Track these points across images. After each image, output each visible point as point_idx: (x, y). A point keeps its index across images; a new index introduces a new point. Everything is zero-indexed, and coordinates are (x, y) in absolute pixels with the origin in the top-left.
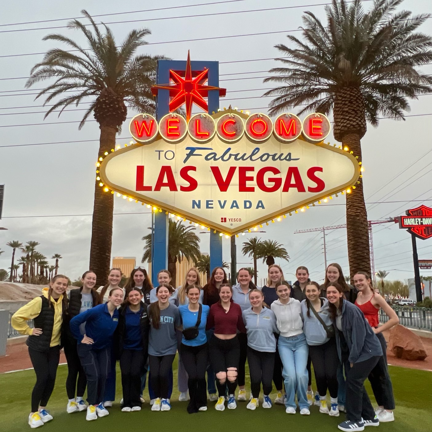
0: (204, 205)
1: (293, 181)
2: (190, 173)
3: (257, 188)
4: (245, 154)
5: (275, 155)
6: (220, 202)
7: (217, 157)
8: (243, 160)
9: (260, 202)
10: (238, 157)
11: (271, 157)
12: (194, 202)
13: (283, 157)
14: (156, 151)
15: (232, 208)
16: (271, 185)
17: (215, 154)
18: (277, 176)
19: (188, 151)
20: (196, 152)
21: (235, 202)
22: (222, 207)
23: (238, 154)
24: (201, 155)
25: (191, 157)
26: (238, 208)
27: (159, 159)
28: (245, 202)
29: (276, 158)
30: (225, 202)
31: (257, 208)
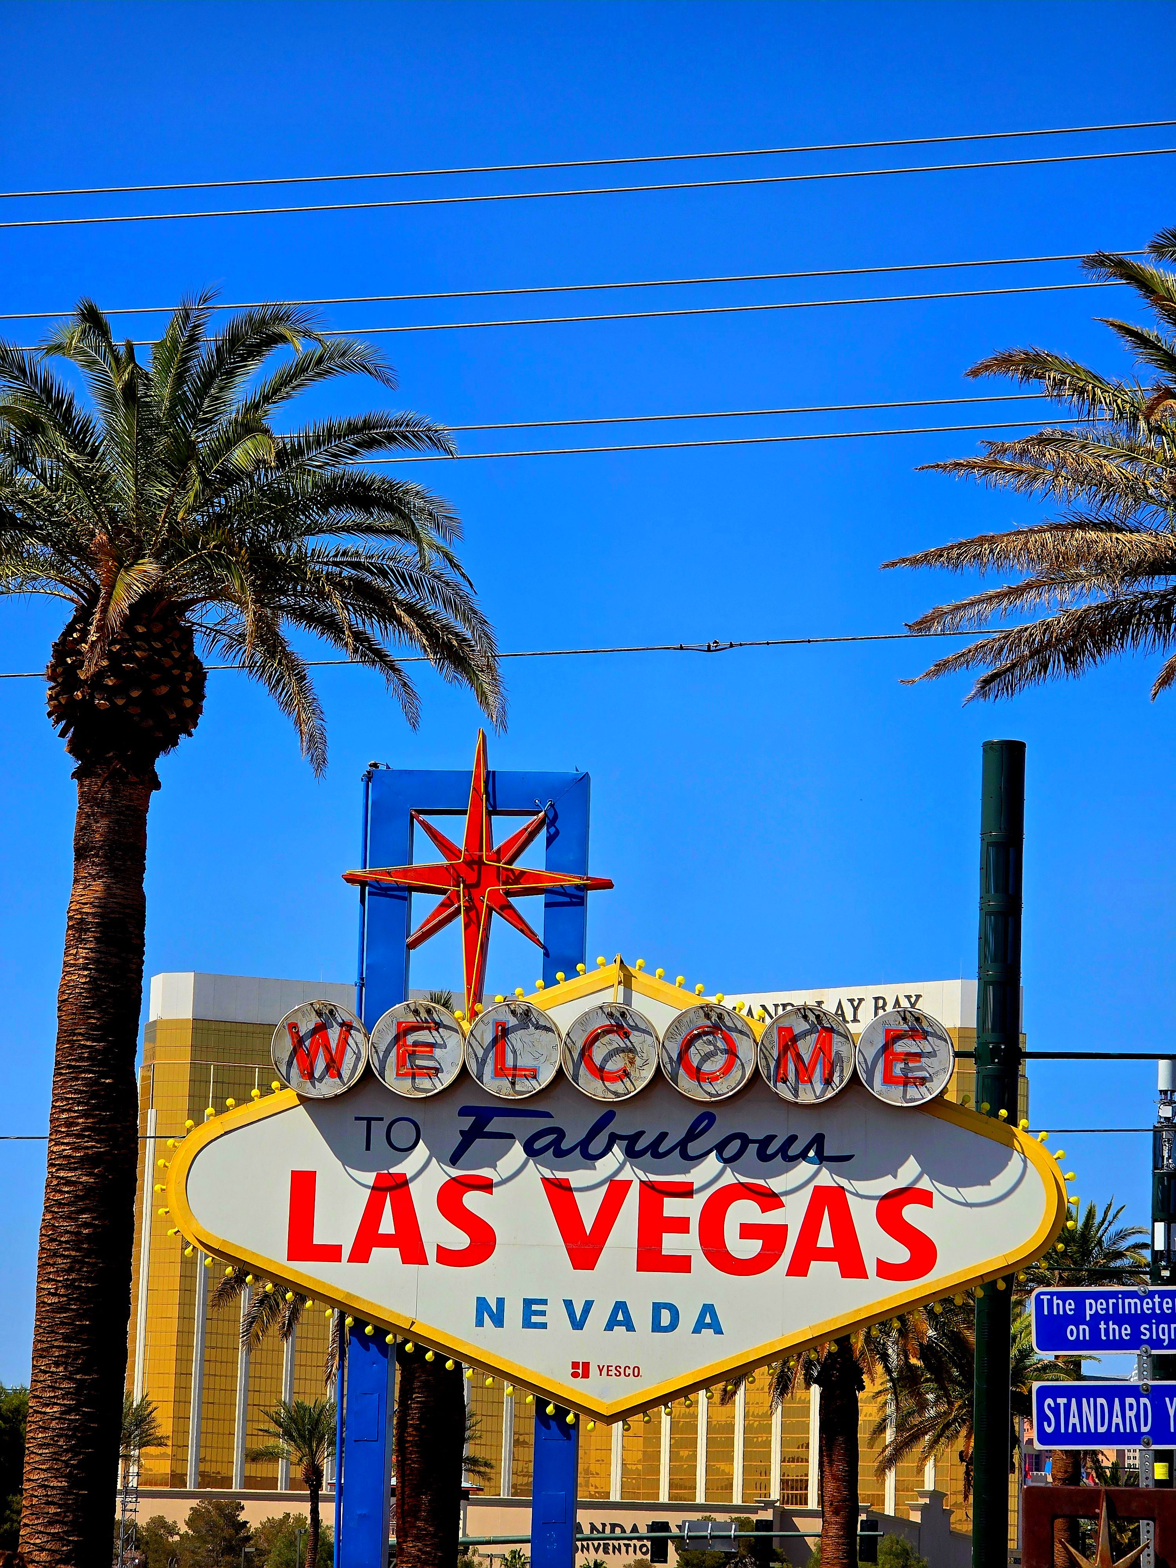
0: (514, 1313)
1: (825, 1239)
2: (473, 1201)
3: (699, 1261)
4: (663, 1136)
5: (770, 1138)
6: (569, 1304)
7: (565, 1146)
8: (657, 1155)
9: (708, 1309)
10: (639, 1147)
11: (753, 1148)
12: (482, 1303)
13: (793, 1151)
14: (357, 1119)
15: (609, 1327)
16: (751, 1248)
17: (560, 1134)
18: (773, 1218)
19: (468, 1122)
20: (496, 1125)
21: (621, 1306)
22: (578, 1325)
23: (642, 1133)
24: (511, 1136)
25: (478, 1141)
26: (630, 1328)
27: (368, 1148)
28: (657, 1308)
29: (770, 1151)
30: (588, 1305)
31: (697, 1330)
